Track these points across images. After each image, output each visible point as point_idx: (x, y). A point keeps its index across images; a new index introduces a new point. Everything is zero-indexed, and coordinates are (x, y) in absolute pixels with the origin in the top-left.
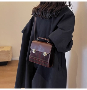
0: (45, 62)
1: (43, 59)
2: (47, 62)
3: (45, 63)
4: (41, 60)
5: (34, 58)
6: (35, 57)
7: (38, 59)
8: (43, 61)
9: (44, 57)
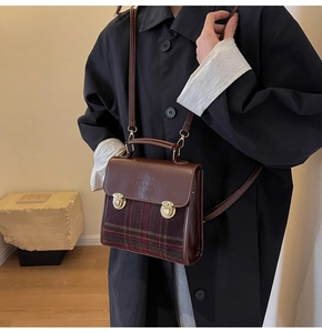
0: (168, 241)
1: (163, 233)
2: (181, 244)
3: (169, 249)
4: (152, 237)
5: (122, 231)
6: (128, 225)
7: (141, 235)
8: (162, 240)
9: (163, 224)
